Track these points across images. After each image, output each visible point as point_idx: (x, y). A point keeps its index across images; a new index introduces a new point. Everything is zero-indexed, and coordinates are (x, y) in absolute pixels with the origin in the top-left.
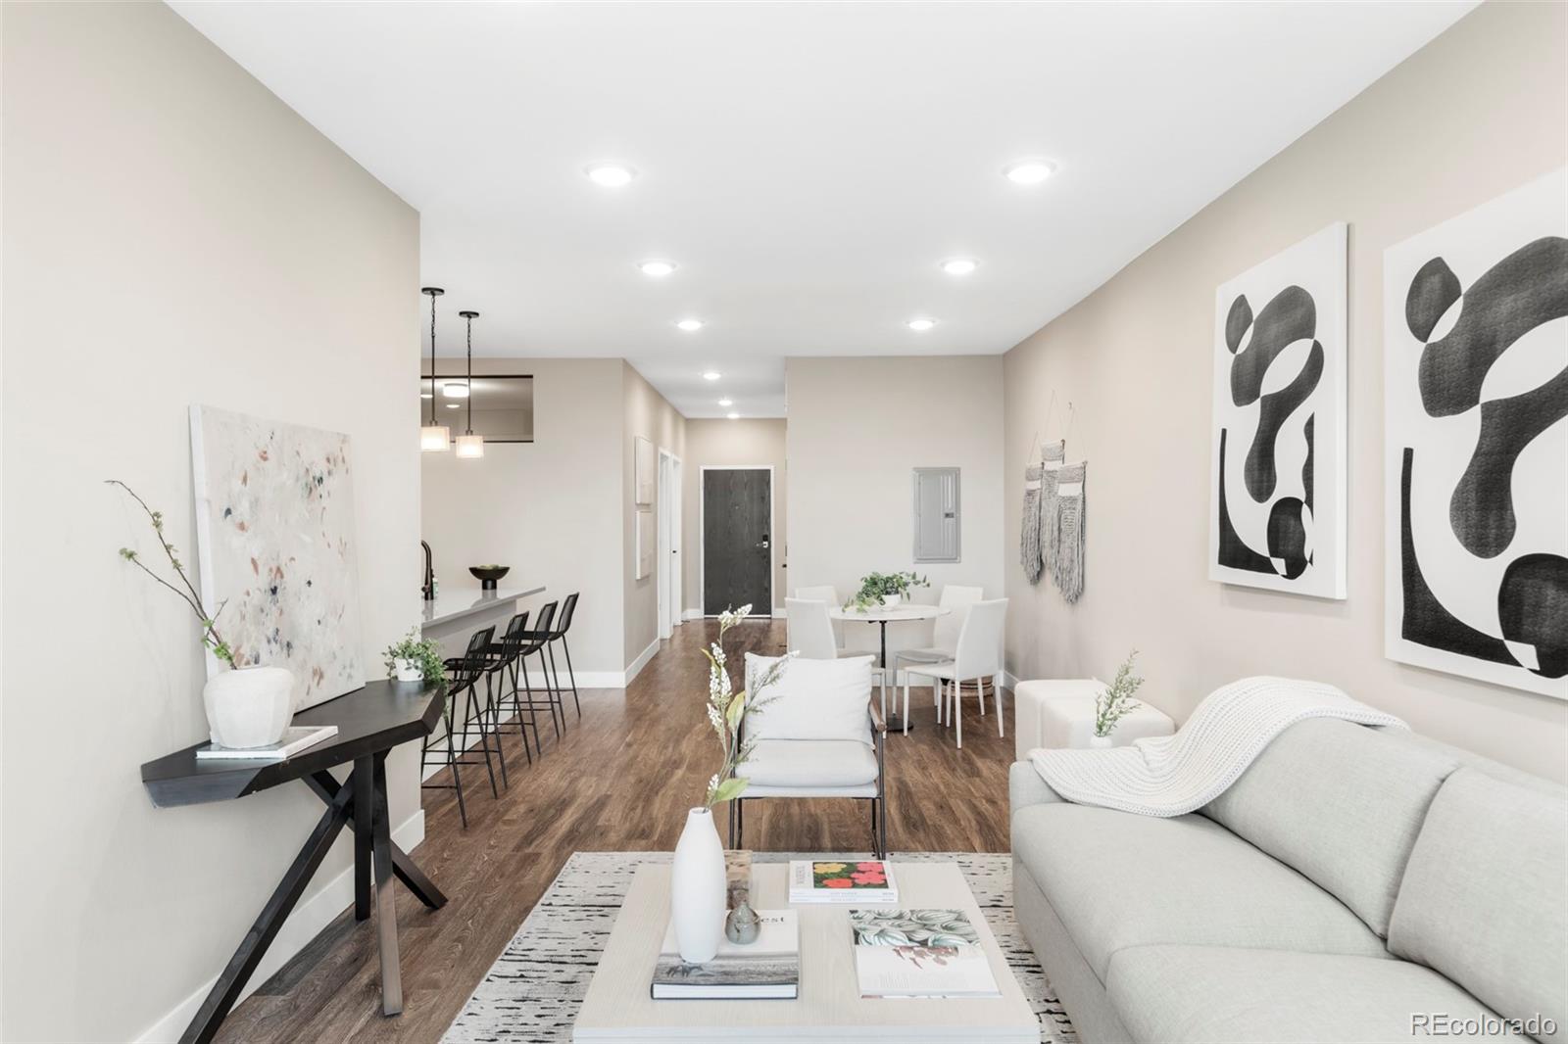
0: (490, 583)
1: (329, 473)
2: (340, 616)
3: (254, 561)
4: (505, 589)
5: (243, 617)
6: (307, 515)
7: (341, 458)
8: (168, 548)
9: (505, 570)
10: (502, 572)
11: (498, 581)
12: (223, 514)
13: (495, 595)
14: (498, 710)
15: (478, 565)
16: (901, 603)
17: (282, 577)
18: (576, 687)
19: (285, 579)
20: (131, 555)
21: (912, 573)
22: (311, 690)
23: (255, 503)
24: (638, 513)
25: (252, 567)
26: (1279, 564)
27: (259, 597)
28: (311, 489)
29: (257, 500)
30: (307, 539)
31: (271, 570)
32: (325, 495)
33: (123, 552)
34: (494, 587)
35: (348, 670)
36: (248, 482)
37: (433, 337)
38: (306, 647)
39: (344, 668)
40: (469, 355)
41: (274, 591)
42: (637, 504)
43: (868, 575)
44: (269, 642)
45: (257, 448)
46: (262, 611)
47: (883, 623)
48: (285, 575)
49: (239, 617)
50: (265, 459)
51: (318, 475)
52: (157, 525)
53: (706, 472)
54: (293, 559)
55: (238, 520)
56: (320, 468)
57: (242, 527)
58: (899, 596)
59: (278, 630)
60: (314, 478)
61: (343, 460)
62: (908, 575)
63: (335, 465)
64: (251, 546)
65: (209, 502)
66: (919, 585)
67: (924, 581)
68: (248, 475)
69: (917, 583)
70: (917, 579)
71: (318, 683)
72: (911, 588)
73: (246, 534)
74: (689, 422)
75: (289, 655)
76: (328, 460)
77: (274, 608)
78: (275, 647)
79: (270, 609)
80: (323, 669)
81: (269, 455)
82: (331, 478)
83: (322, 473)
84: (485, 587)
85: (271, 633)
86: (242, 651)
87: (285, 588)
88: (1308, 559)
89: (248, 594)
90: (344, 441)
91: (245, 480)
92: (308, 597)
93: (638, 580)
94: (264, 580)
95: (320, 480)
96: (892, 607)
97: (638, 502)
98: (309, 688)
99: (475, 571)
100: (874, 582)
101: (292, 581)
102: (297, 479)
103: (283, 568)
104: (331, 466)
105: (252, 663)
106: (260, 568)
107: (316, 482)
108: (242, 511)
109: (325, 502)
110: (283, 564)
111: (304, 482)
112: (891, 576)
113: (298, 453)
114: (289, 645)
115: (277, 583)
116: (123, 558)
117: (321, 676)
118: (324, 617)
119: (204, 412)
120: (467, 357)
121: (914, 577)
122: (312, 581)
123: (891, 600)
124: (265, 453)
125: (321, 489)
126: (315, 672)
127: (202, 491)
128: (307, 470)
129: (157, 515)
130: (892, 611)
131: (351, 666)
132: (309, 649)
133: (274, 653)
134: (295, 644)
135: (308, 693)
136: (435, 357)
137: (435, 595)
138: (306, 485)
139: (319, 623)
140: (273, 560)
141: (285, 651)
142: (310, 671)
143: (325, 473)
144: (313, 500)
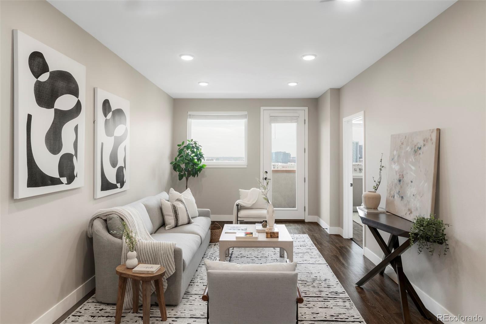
1: (424, 145)
2: (421, 197)
3: (396, 171)
6: (414, 161)
12: (392, 159)
19: (404, 179)
23: (399, 156)
25: (395, 173)
26: (64, 180)
27: (396, 181)
28: (416, 152)
30: (414, 168)
31: (400, 175)
32: (421, 153)
38: (408, 201)
41: (400, 181)
44: (397, 193)
45: (400, 141)
46: (396, 185)
48: (404, 177)
50: (403, 145)
51: (419, 147)
52: (381, 161)
54: (407, 174)
55: (394, 161)
56: (421, 143)
60: (418, 148)
61: (430, 140)
63: (427, 142)
64: (396, 167)
65: (390, 157)
68: (398, 150)
71: (410, 214)
73: (395, 164)
75: (402, 200)
76: (424, 141)
77: (399, 185)
78: (398, 196)
80: (412, 211)
81: (404, 143)
82: (424, 147)
83: (421, 146)
85: (398, 191)
86: (391, 193)
87: (403, 181)
88: (75, 175)
89: (394, 179)
90: (432, 132)
92: (411, 186)
94: (397, 177)
95: (420, 148)
101: (407, 179)
102: (412, 149)
103: (404, 175)
104: (425, 143)
106: (397, 174)
107: (419, 149)
108: (396, 159)
109: (421, 156)
110: (404, 174)
113: (413, 140)
115: (401, 179)
117: (411, 213)
118: (415, 195)
119: (391, 136)
122: (413, 182)
125: (420, 151)
126: (409, 210)
128: (416, 145)
129: (381, 159)
132: (408, 202)
134: (404, 198)
135: (406, 214)
138: (414, 150)
139: (414, 195)
140: (401, 172)
141: (401, 198)
142: (408, 208)
143: (422, 145)
144: (416, 155)
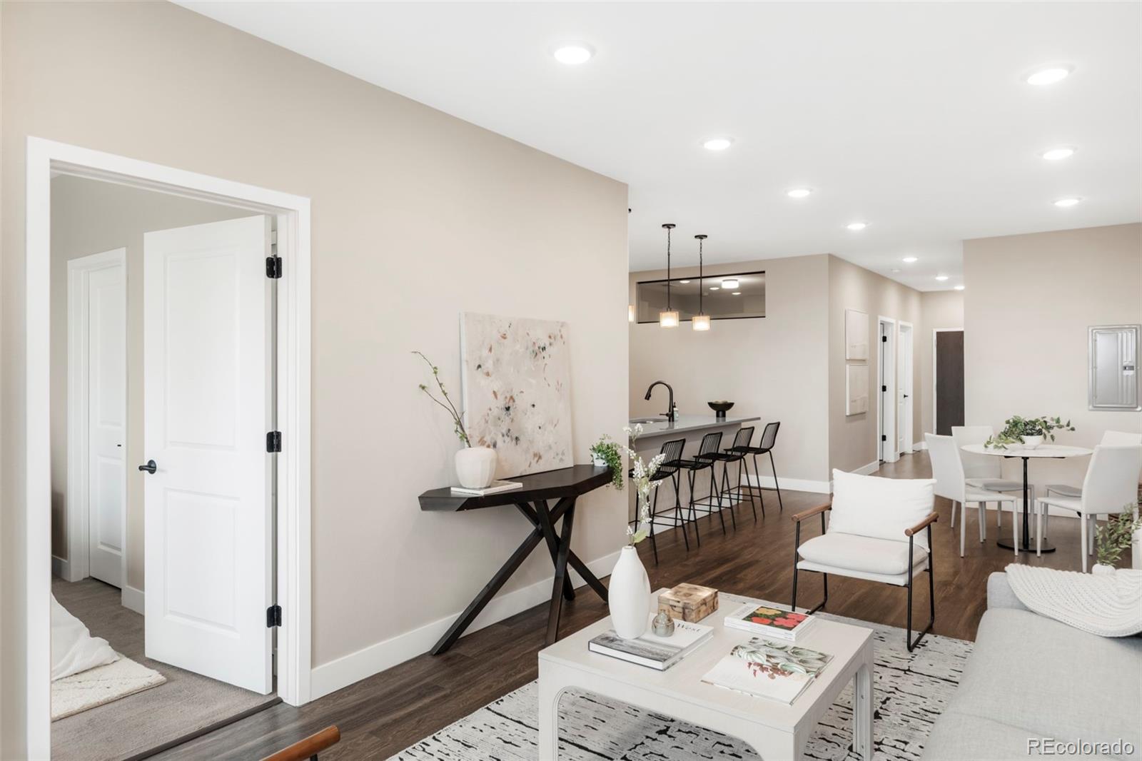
0: (721, 413)
1: (550, 344)
2: (556, 425)
3: (494, 392)
4: (731, 416)
5: (487, 422)
6: (533, 369)
7: (560, 336)
8: (441, 385)
9: (731, 405)
10: (729, 405)
11: (727, 412)
12: (476, 368)
13: (725, 420)
14: (722, 498)
15: (713, 401)
16: (1043, 443)
17: (514, 401)
18: (779, 488)
19: (516, 403)
20: (423, 388)
21: (1056, 418)
22: (532, 465)
23: (497, 361)
24: (848, 366)
25: (493, 395)
27: (498, 412)
28: (536, 354)
29: (498, 360)
30: (534, 382)
31: (506, 398)
32: (547, 356)
33: (421, 386)
34: (724, 415)
35: (560, 456)
36: (493, 350)
37: (669, 255)
38: (529, 441)
39: (557, 454)
40: (701, 263)
41: (508, 409)
42: (847, 360)
43: (1011, 418)
44: (503, 436)
45: (499, 332)
46: (499, 419)
47: (1025, 459)
48: (516, 400)
49: (484, 421)
50: (505, 338)
51: (542, 346)
52: (436, 373)
53: (938, 333)
54: (522, 392)
55: (485, 371)
56: (544, 341)
57: (488, 374)
58: (1042, 437)
59: (509, 430)
60: (539, 348)
61: (562, 337)
62: (1052, 419)
63: (555, 340)
64: (493, 384)
65: (467, 361)
66: (1063, 429)
67: (1068, 425)
68: (493, 347)
69: (1061, 427)
70: (1061, 423)
71: (537, 461)
72: (1055, 431)
73: (490, 378)
74: (923, 295)
75: (517, 444)
76: (550, 337)
77: (507, 418)
78: (507, 439)
79: (505, 418)
80: (541, 454)
81: (508, 336)
82: (552, 347)
83: (545, 344)
84: (718, 416)
85: (504, 431)
86: (485, 439)
87: (516, 408)
89: (490, 409)
90: (562, 326)
91: (490, 350)
92: (532, 413)
93: (847, 416)
94: (501, 403)
95: (544, 349)
96: (1032, 444)
97: (848, 358)
98: (530, 463)
99: (711, 405)
100: (1015, 424)
101: (521, 403)
102: (527, 349)
103: (515, 397)
104: (552, 341)
105: (492, 447)
106: (499, 397)
107: (541, 350)
108: (489, 365)
109: (546, 361)
110: (515, 395)
111: (531, 350)
112: (1033, 420)
113: (528, 334)
114: (517, 439)
115: (511, 404)
116: (421, 389)
117: (540, 457)
118: (543, 425)
119: (466, 315)
120: (699, 265)
121: (1058, 421)
122: (535, 404)
123: (1031, 441)
124: (505, 335)
125: (544, 354)
126: (535, 455)
127: (464, 356)
128: (534, 343)
129: (435, 368)
130: (1034, 449)
131: (563, 454)
132: (531, 442)
133: (507, 441)
134: (521, 438)
135: (529, 466)
136: (671, 267)
137: (675, 419)
138: (533, 351)
139: (540, 428)
140: (508, 392)
141: (514, 441)
142: (532, 454)
143: (548, 344)
144: (538, 360)
